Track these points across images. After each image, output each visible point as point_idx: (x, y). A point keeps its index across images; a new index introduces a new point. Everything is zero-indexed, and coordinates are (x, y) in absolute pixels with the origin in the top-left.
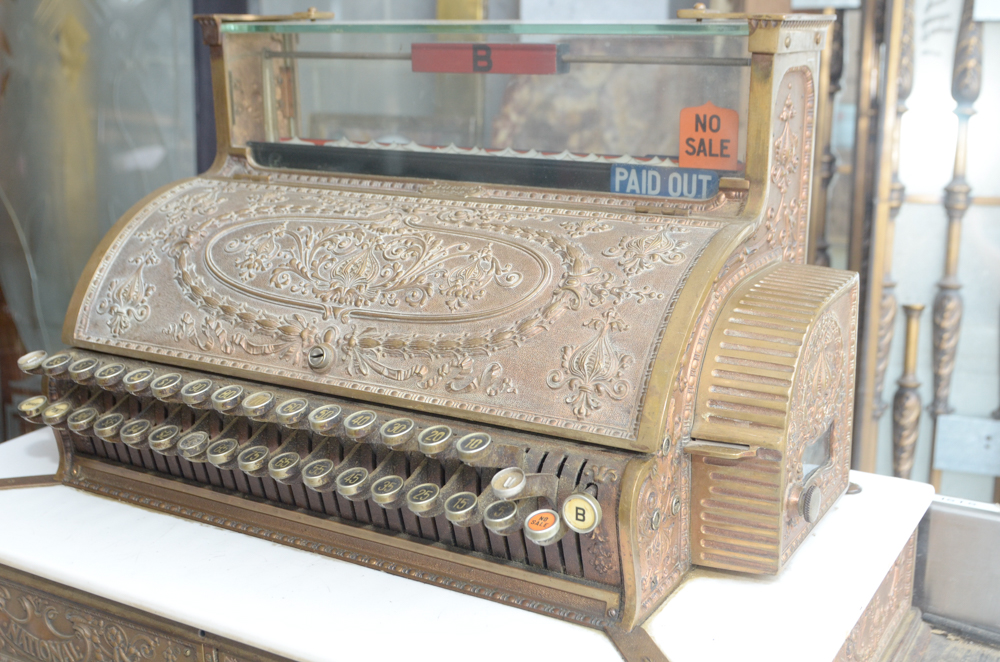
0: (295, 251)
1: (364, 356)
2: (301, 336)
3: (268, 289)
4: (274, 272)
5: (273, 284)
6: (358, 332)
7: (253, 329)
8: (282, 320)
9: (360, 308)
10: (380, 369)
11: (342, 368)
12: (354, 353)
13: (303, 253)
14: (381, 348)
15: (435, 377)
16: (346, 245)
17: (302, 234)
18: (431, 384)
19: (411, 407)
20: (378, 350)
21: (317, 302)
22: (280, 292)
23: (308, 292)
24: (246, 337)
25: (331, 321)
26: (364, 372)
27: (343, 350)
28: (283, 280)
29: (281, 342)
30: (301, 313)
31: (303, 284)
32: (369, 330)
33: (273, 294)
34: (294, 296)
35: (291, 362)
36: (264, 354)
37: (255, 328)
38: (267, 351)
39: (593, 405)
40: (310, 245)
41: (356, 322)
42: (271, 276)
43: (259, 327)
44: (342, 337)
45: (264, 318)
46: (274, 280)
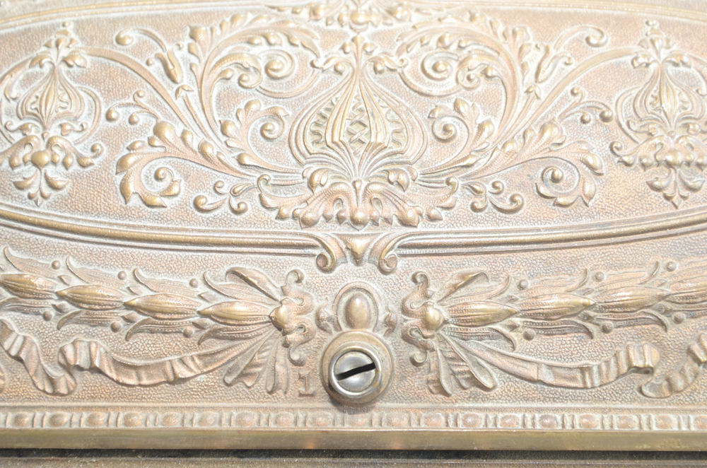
0: (152, 101)
1: (472, 345)
2: (277, 324)
3: (126, 213)
4: (121, 165)
5: (135, 201)
6: (435, 289)
7: (120, 323)
8: (202, 289)
9: (420, 228)
10: (532, 372)
11: (416, 381)
12: (444, 341)
13: (179, 103)
14: (517, 320)
15: (688, 369)
16: (284, 68)
17: (138, 51)
18: (680, 384)
19: (646, 447)
20: (513, 327)
21: (290, 231)
22: (160, 218)
23: (252, 204)
24: (105, 346)
25: (346, 273)
26: (488, 384)
27: (407, 338)
28: (161, 186)
29: (217, 345)
30: (249, 264)
31: (226, 189)
32: (468, 280)
33: (147, 225)
34: (209, 222)
35: (264, 383)
36: (178, 381)
37: (128, 320)
38: (182, 372)
40: (184, 77)
41: (419, 265)
42: (119, 178)
43: (140, 318)
44: (395, 308)
45: (145, 292)
46: (132, 188)
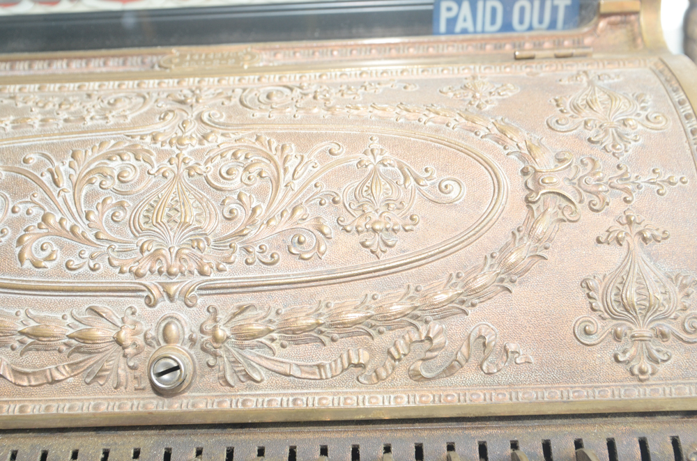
0: (42, 199)
1: (247, 353)
2: (118, 341)
3: (21, 272)
4: (20, 241)
5: (27, 264)
6: (222, 316)
7: (17, 345)
8: (69, 320)
9: (212, 277)
10: (286, 369)
11: (211, 378)
12: (228, 350)
13: (60, 200)
14: (275, 335)
15: (388, 364)
16: (130, 176)
17: (36, 167)
18: (384, 374)
19: (362, 417)
20: (273, 340)
21: (127, 280)
22: (44, 275)
23: (103, 265)
24: (7, 360)
25: (165, 308)
26: (258, 378)
27: (203, 349)
28: (45, 254)
29: (80, 358)
30: (100, 303)
31: (86, 255)
32: (242, 310)
33: (35, 279)
34: (76, 276)
35: (111, 383)
36: (54, 382)
37: (22, 342)
38: (58, 376)
39: (660, 356)
40: (65, 184)
41: (212, 301)
42: (18, 250)
43: (29, 341)
44: (196, 330)
45: (33, 324)
46: (26, 255)
